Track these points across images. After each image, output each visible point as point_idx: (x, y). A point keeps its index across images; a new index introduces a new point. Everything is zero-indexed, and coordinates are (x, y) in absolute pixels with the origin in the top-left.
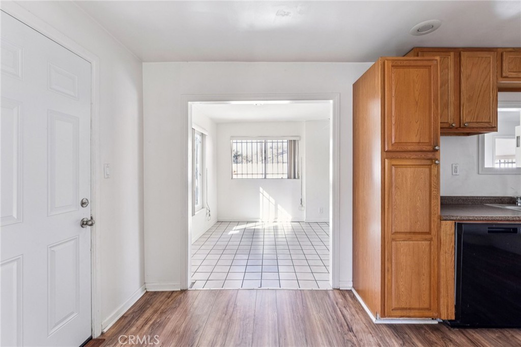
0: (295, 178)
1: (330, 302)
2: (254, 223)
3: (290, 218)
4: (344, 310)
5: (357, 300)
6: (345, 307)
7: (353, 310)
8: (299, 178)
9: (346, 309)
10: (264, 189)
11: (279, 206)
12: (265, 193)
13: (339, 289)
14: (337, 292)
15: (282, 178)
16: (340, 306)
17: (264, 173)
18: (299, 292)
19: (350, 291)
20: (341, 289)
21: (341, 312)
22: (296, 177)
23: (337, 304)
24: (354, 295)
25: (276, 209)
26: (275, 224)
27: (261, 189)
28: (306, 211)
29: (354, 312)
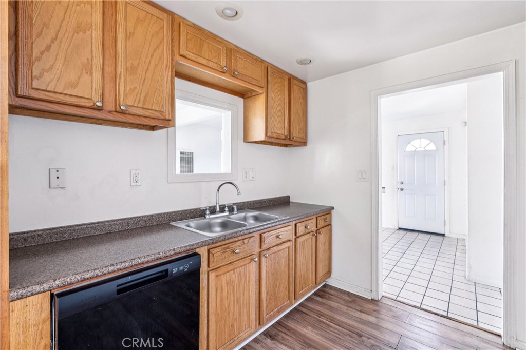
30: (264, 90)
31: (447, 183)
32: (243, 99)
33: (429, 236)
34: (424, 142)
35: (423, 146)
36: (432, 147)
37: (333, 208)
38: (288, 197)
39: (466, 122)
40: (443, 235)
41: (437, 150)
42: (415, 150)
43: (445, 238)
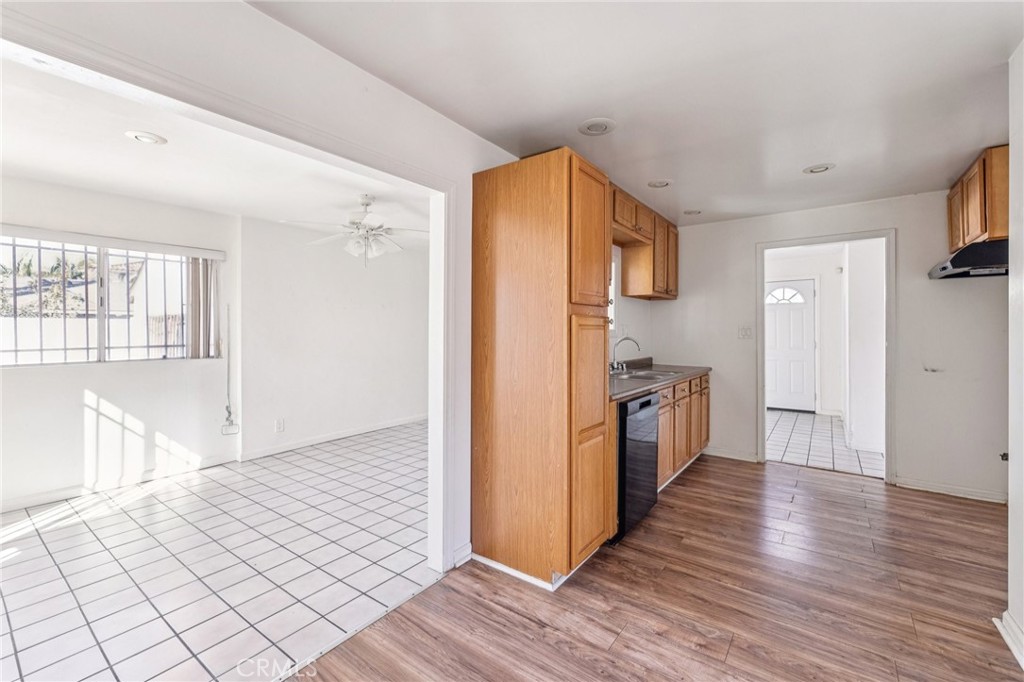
0: (208, 356)
1: (466, 600)
2: (65, 506)
3: (197, 461)
4: (497, 598)
5: (498, 572)
6: (496, 593)
7: (509, 590)
8: (218, 355)
9: (500, 595)
10: (100, 395)
11: (160, 438)
12: (107, 407)
13: (454, 569)
14: (455, 575)
15: (165, 357)
16: (487, 596)
17: (94, 343)
18: (395, 614)
19: (472, 562)
20: (457, 566)
21: (501, 605)
22: (212, 353)
23: (480, 596)
24: (484, 565)
25: (150, 446)
26: (148, 489)
27: (90, 397)
28: (243, 435)
29: (515, 593)
30: (652, 242)
31: (818, 346)
32: (620, 249)
33: (796, 414)
34: (789, 293)
35: (787, 297)
36: (799, 299)
37: (711, 369)
38: (651, 359)
39: (842, 269)
40: (814, 412)
41: (805, 303)
42: (777, 303)
43: (817, 417)
